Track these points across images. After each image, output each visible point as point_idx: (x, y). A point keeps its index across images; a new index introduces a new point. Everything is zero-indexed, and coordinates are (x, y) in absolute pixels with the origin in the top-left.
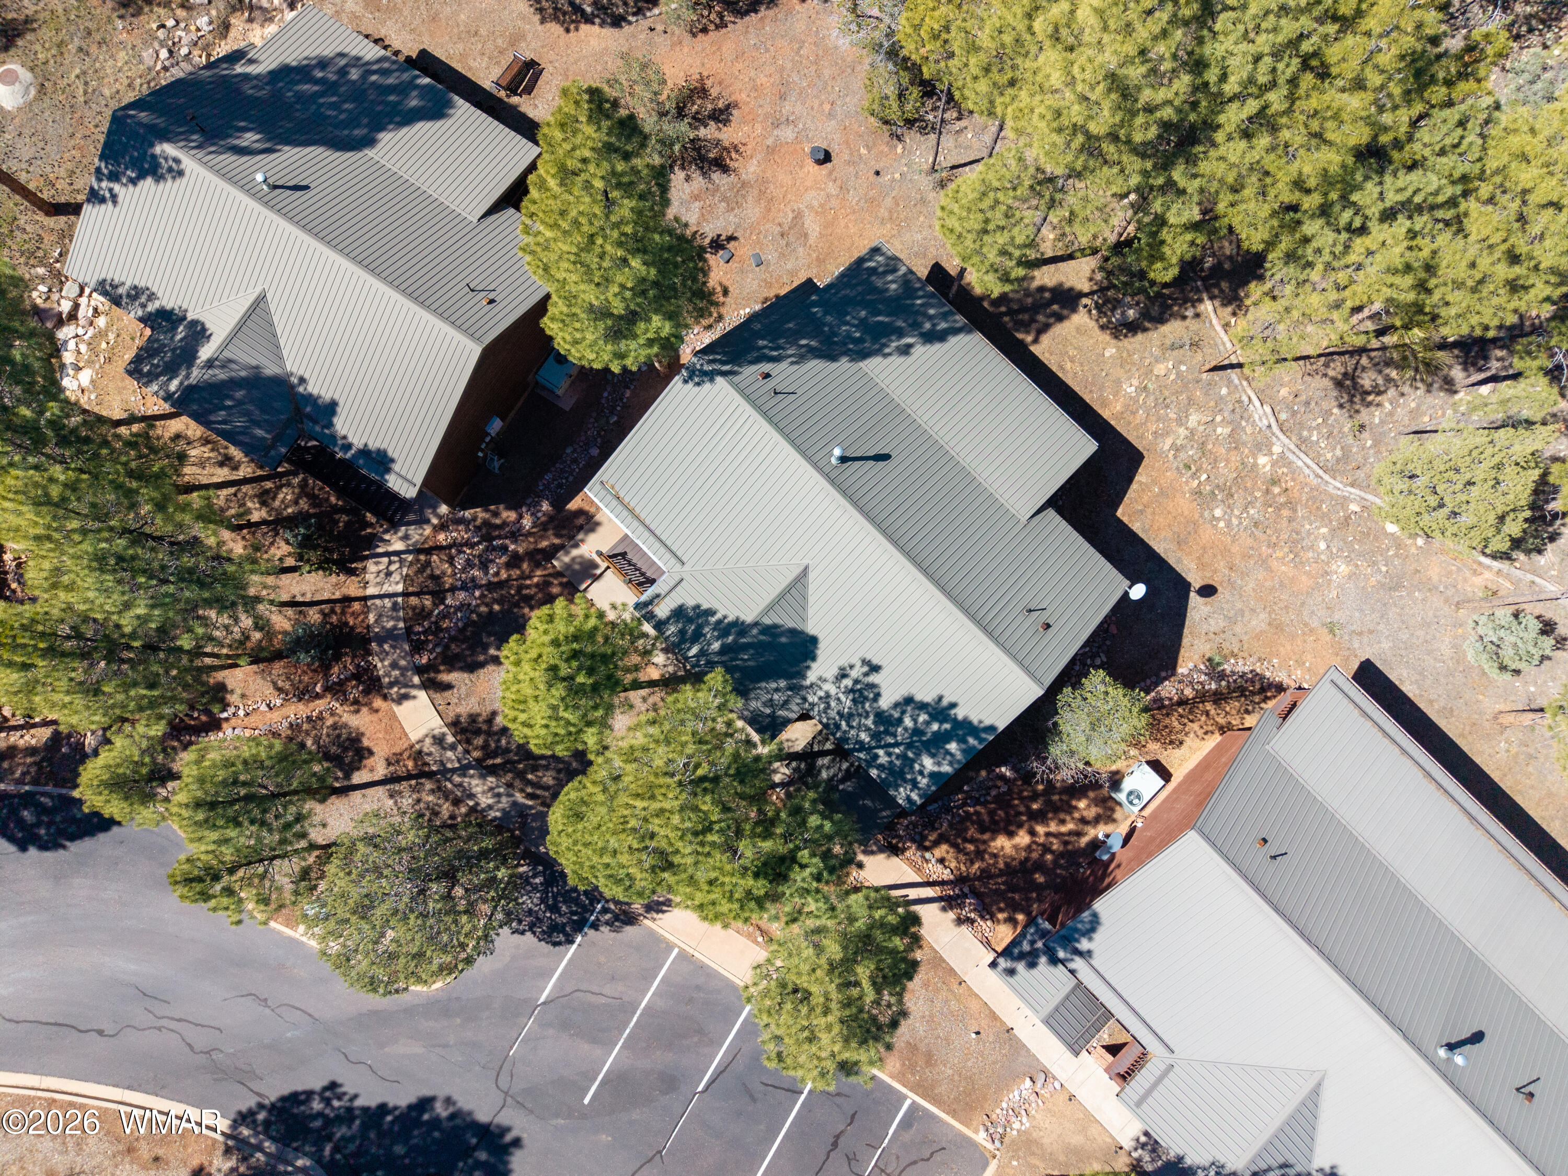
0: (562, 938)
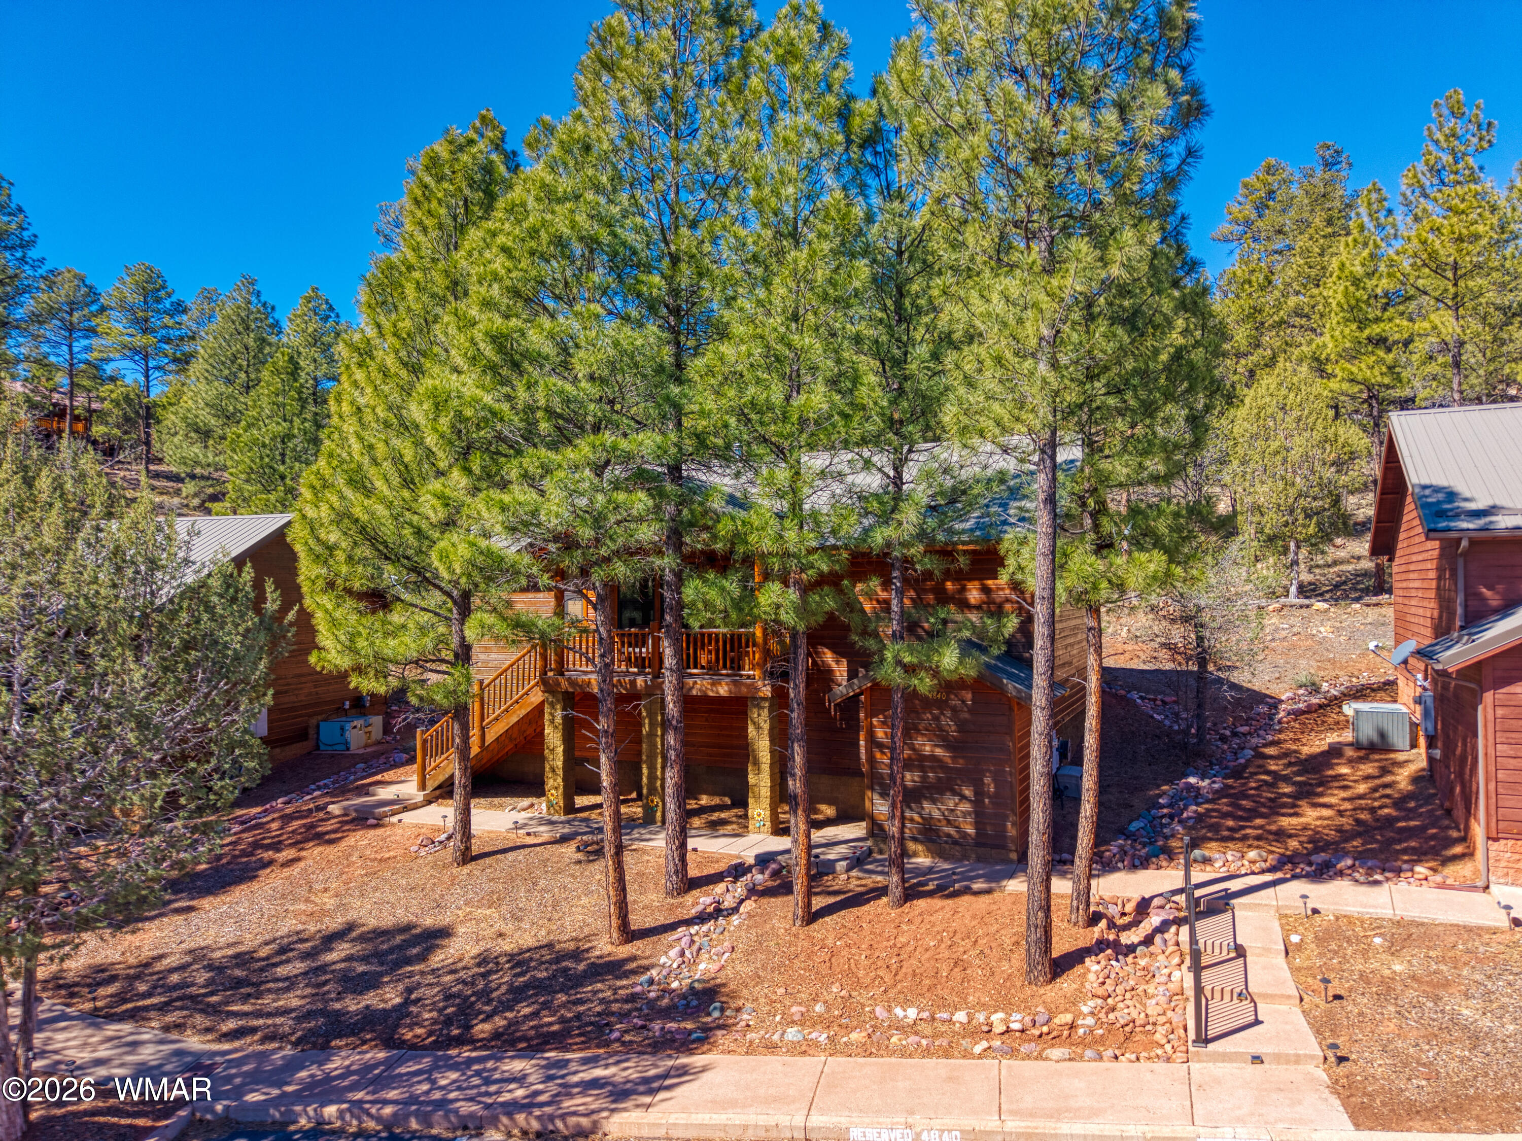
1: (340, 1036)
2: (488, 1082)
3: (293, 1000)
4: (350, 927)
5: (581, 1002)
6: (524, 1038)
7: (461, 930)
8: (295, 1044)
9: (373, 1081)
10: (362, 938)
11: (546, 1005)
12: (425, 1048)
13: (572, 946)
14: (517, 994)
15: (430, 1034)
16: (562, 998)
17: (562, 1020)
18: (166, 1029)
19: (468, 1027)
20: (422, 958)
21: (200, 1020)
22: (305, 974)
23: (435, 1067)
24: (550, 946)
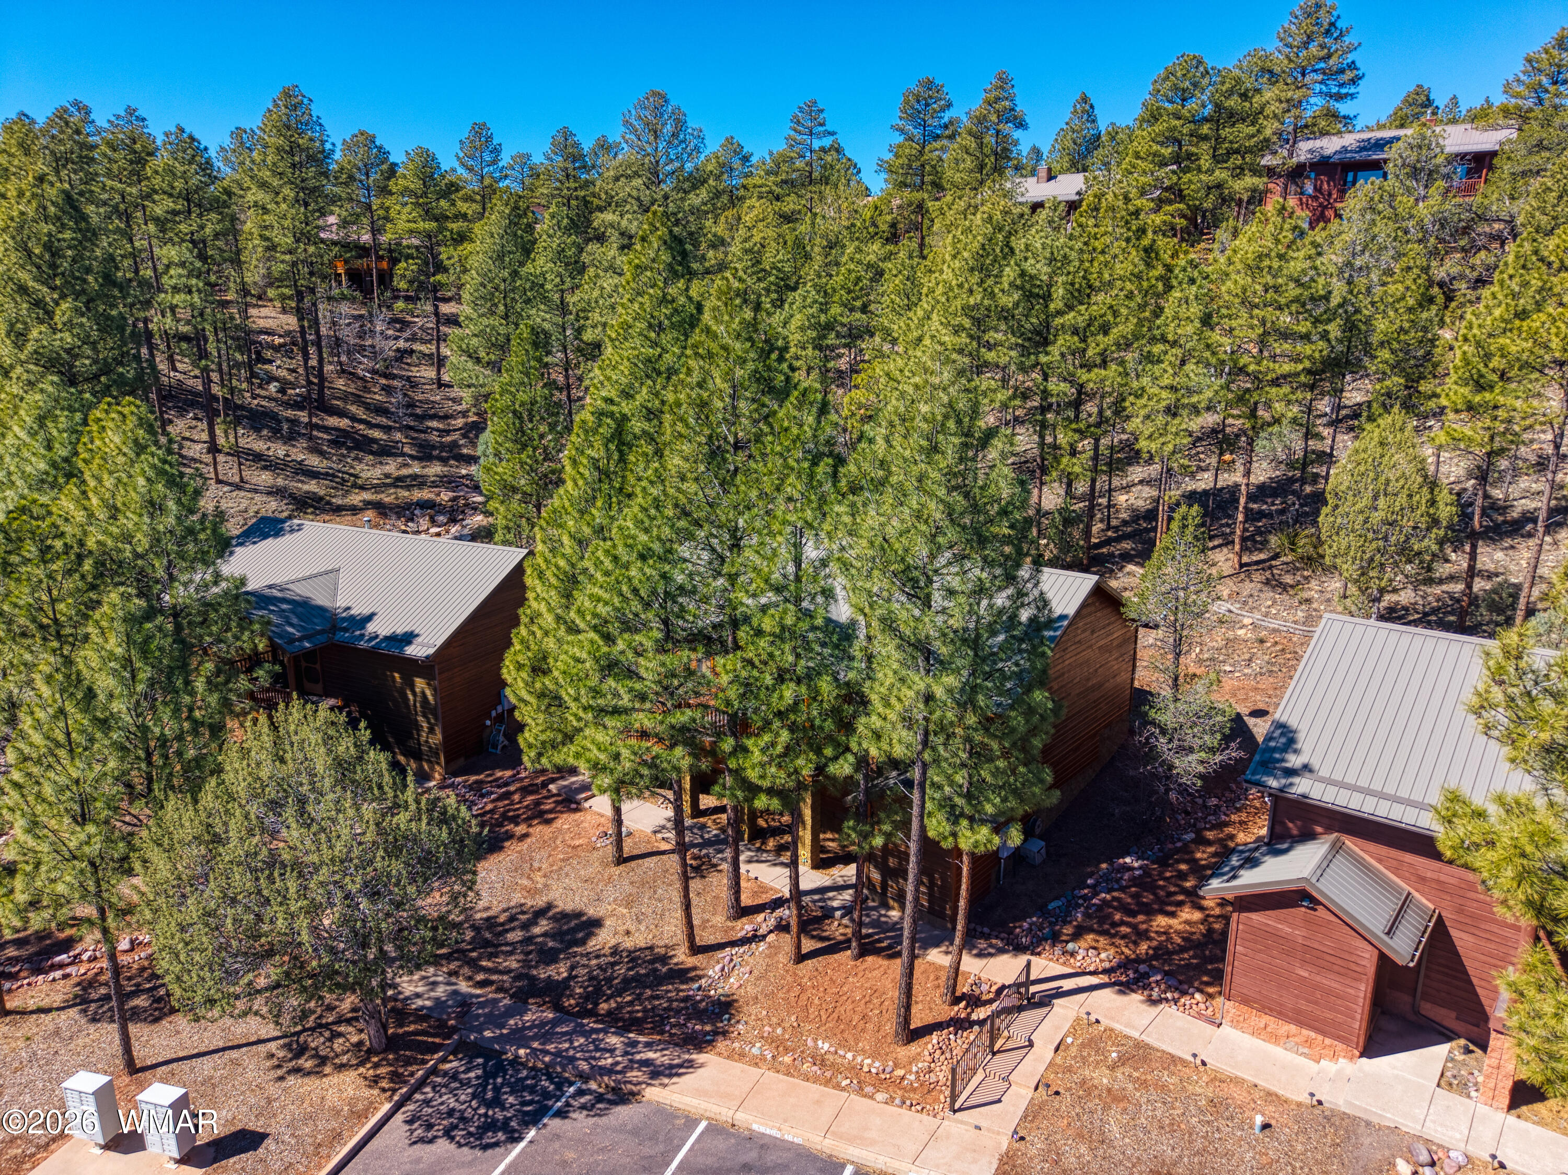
0: (501, 1136)
1: (533, 996)
2: (597, 1049)
3: (513, 963)
4: (549, 906)
5: (658, 997)
6: (622, 1019)
7: (608, 923)
8: (512, 997)
9: (544, 1035)
10: (554, 918)
11: (639, 997)
12: (573, 1015)
13: (662, 951)
14: (627, 983)
15: (577, 1005)
16: (648, 992)
17: (645, 1010)
18: (450, 974)
19: (596, 1004)
20: (583, 942)
21: (466, 971)
22: (521, 942)
23: (574, 1032)
24: (651, 948)
